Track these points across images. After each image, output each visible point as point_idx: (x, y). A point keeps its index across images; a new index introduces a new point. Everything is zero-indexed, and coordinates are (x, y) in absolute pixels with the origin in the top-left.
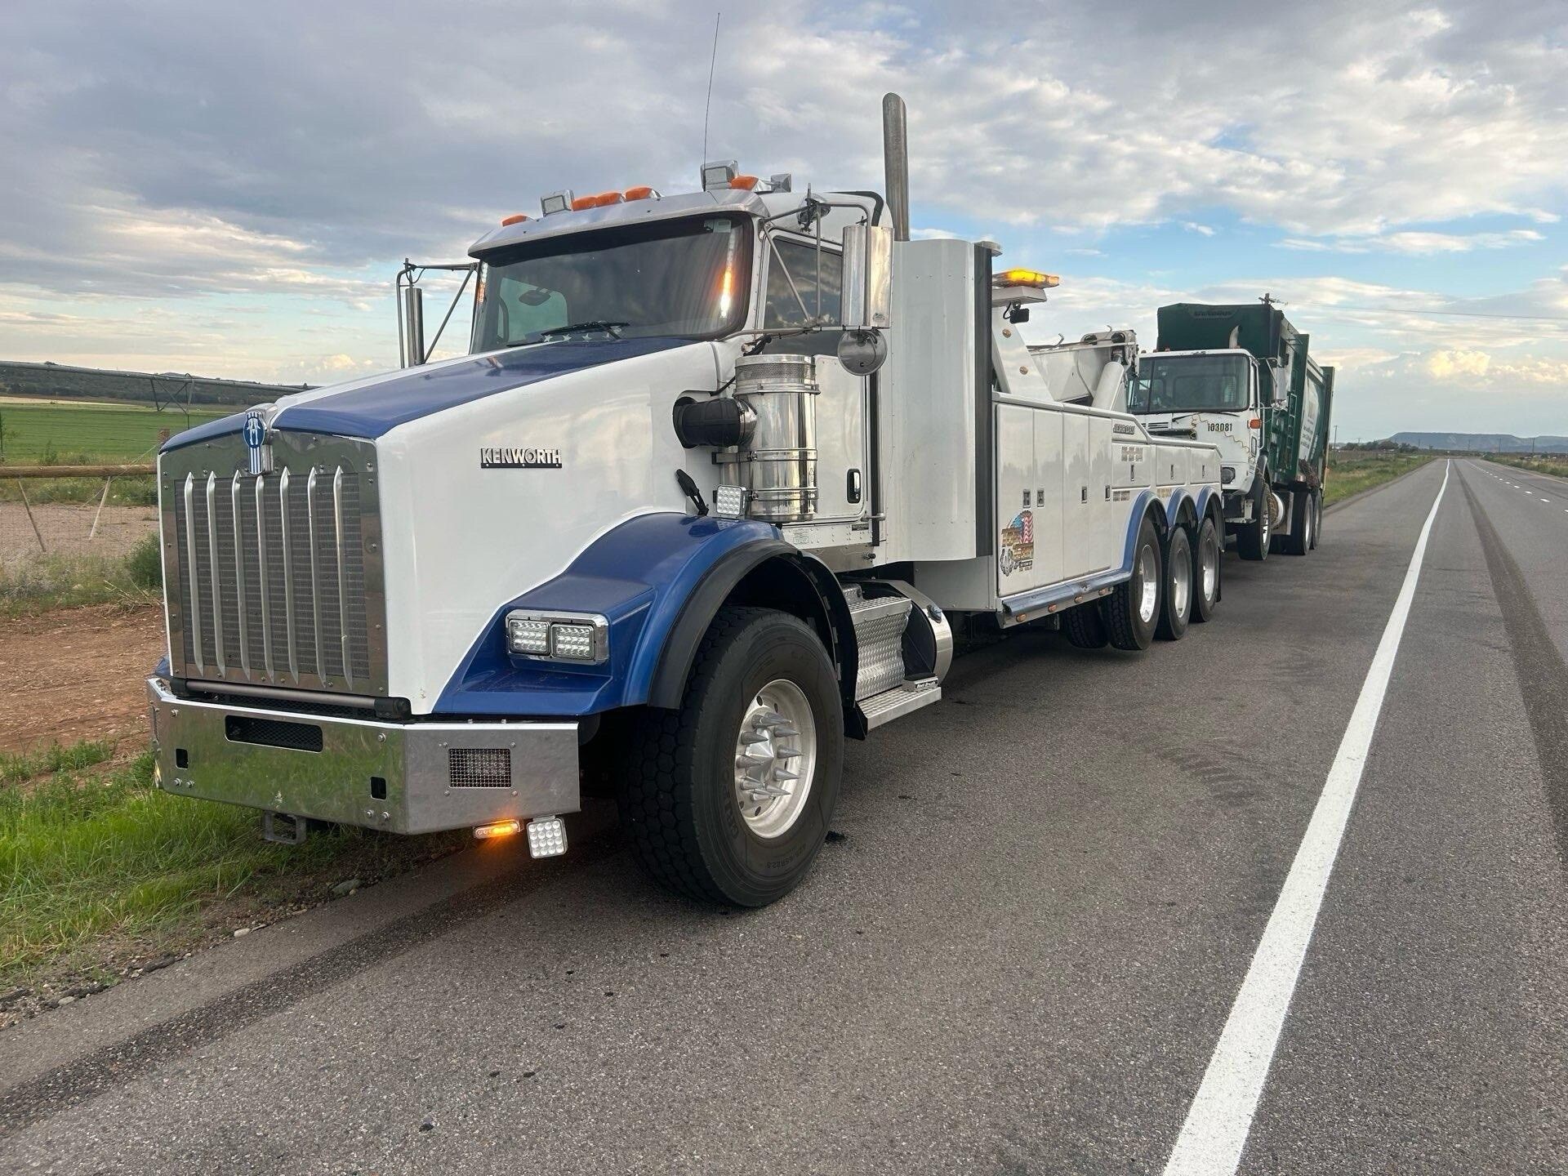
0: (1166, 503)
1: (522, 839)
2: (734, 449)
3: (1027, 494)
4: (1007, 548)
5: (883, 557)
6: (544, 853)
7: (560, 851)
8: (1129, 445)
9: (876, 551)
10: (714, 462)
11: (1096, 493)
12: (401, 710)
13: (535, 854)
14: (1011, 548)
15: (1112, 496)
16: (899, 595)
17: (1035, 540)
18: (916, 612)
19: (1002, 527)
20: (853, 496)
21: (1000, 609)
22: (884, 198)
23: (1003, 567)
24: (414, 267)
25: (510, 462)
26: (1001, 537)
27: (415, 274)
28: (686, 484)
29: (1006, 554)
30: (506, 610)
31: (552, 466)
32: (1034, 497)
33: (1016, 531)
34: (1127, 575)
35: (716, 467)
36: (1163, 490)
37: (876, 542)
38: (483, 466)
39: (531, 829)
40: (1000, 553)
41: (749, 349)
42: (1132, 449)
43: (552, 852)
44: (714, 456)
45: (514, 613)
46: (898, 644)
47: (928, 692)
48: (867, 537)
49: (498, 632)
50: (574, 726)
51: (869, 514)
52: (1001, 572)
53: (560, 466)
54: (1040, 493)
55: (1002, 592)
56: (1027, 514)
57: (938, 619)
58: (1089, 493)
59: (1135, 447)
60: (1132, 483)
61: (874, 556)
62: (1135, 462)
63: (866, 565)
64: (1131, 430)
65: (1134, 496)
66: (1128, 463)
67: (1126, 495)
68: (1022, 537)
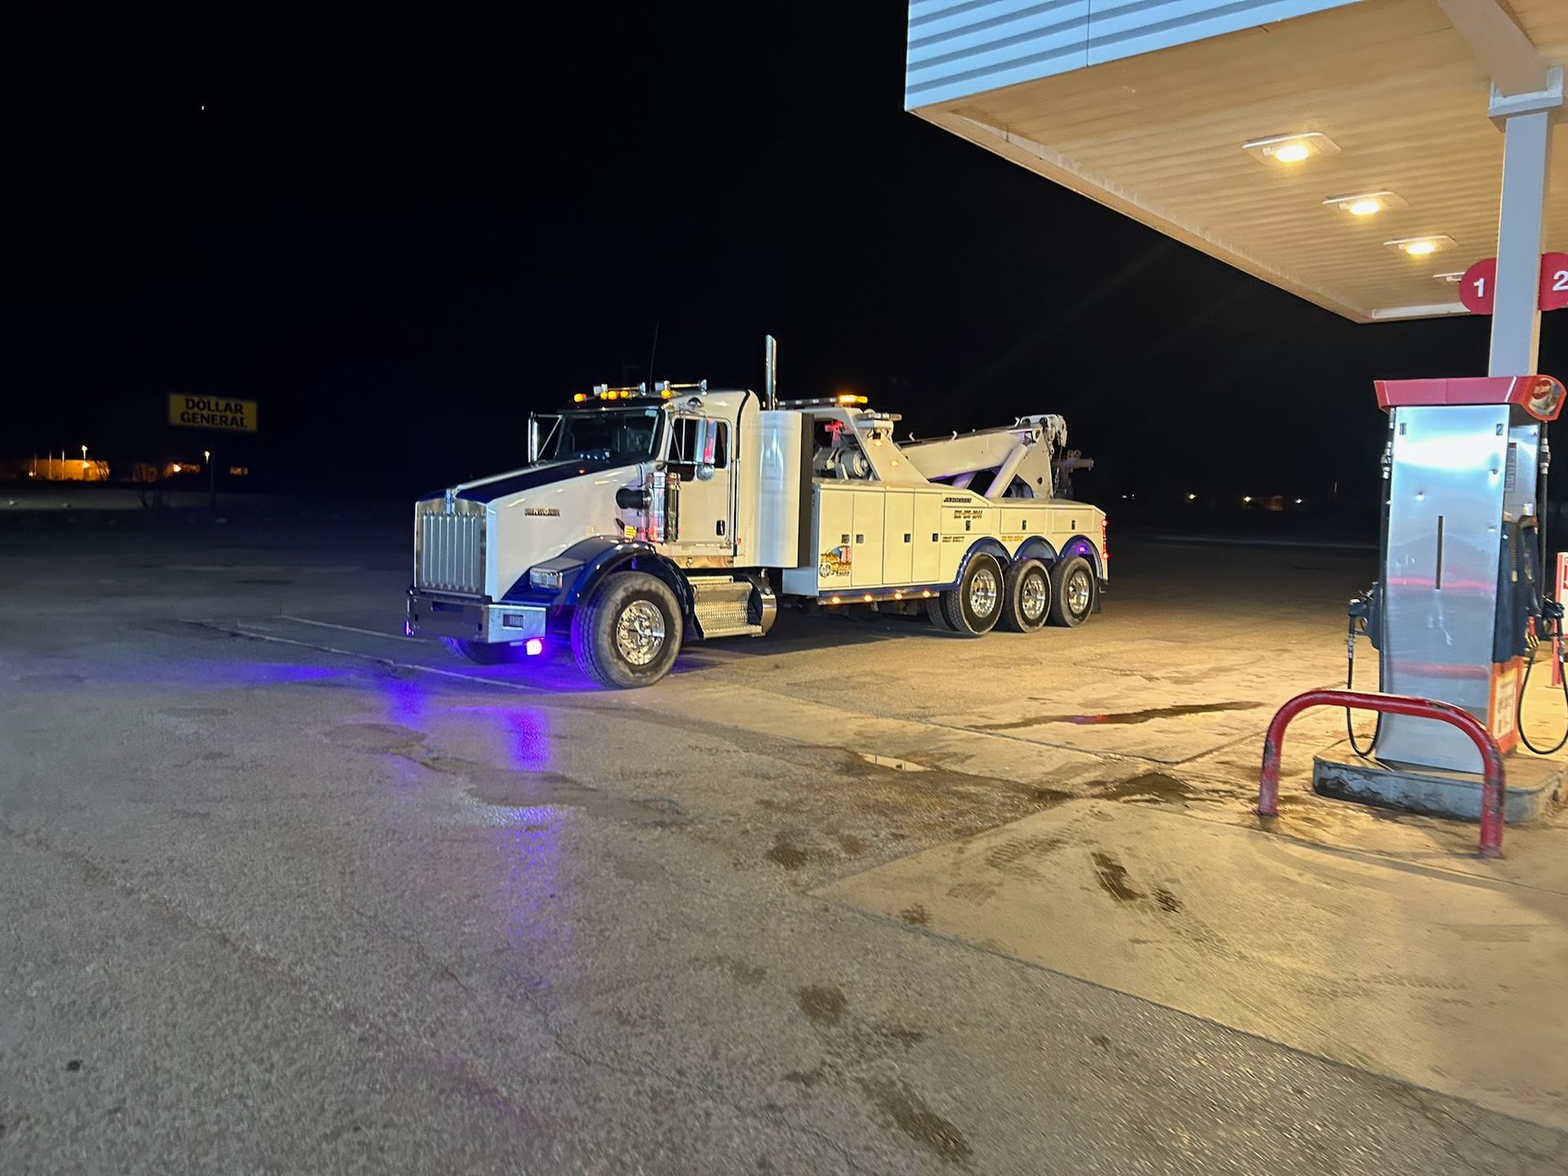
0: (1012, 545)
1: (524, 648)
3: (845, 538)
4: (824, 564)
5: (742, 563)
7: (538, 652)
8: (963, 510)
9: (735, 559)
10: (638, 515)
12: (489, 600)
13: (530, 653)
14: (829, 563)
15: (940, 538)
16: (747, 581)
17: (853, 561)
18: (757, 590)
19: (820, 552)
20: (719, 532)
21: (817, 596)
23: (821, 573)
25: (537, 513)
26: (820, 558)
28: (618, 523)
29: (824, 566)
30: (530, 569)
32: (852, 539)
33: (834, 555)
36: (1010, 538)
37: (735, 555)
39: (528, 644)
40: (819, 566)
41: (660, 467)
43: (535, 653)
44: (639, 512)
45: (533, 569)
46: (745, 604)
47: (756, 630)
48: (731, 552)
50: (546, 609)
52: (819, 575)
54: (859, 536)
55: (818, 586)
56: (846, 547)
57: (769, 595)
58: (912, 537)
59: (972, 510)
60: (968, 532)
61: (732, 562)
62: (971, 519)
63: (729, 566)
64: (969, 500)
65: (970, 540)
66: (963, 521)
67: (958, 539)
68: (840, 558)
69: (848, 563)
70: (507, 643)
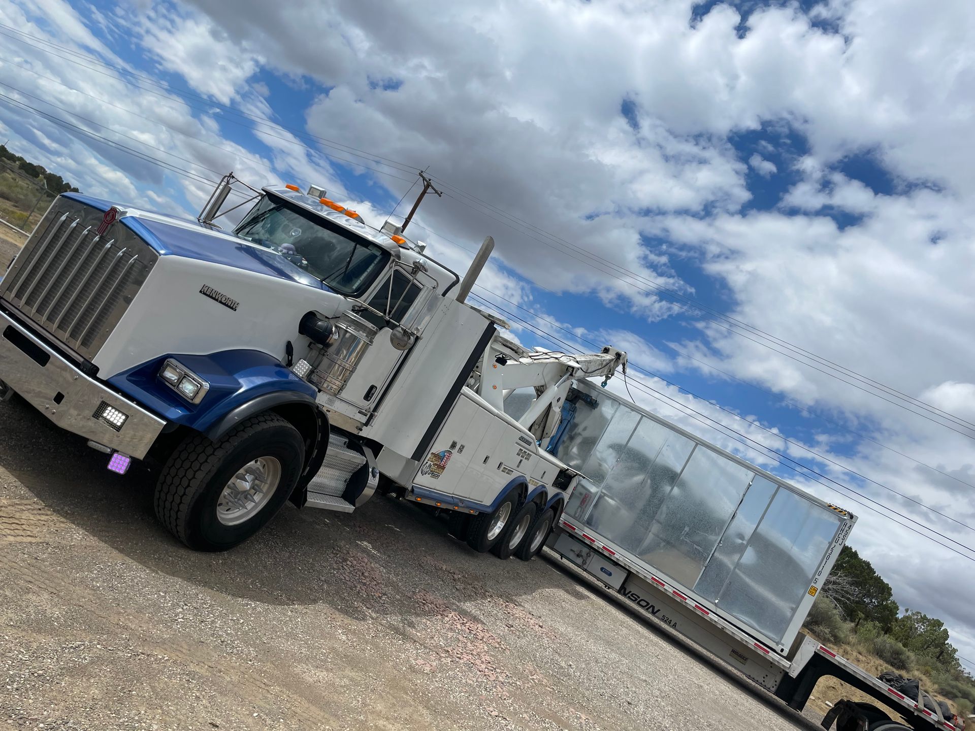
0: (531, 488)
1: (108, 457)
2: (321, 346)
3: (453, 445)
5: (366, 433)
6: (114, 469)
7: (122, 472)
8: (524, 450)
9: (364, 428)
10: (309, 346)
11: (493, 463)
12: (93, 371)
13: (109, 467)
14: (432, 463)
15: (503, 466)
16: (363, 454)
17: (447, 467)
18: (366, 466)
19: (433, 451)
20: (367, 397)
21: (410, 489)
22: (461, 280)
23: (422, 470)
24: (233, 177)
25: (214, 296)
26: (429, 455)
27: (232, 181)
28: (289, 348)
29: (427, 465)
30: (169, 356)
31: (232, 308)
32: (458, 447)
33: (439, 457)
34: (490, 510)
35: (308, 349)
36: (533, 481)
37: (367, 424)
38: (201, 292)
39: (115, 455)
40: (425, 463)
41: (357, 308)
42: (525, 452)
43: (117, 471)
44: (311, 343)
45: (172, 360)
46: (348, 476)
47: (349, 508)
48: (364, 419)
49: (159, 364)
50: (165, 423)
51: (372, 410)
52: (420, 472)
53: (235, 310)
54: (463, 447)
55: (415, 481)
56: (450, 453)
57: (374, 476)
58: (489, 461)
59: (528, 452)
60: (518, 469)
61: (361, 430)
62: (524, 459)
63: (355, 432)
64: (529, 443)
65: (515, 475)
66: (520, 458)
67: (509, 472)
68: (441, 461)
69: (443, 468)
70: (87, 440)
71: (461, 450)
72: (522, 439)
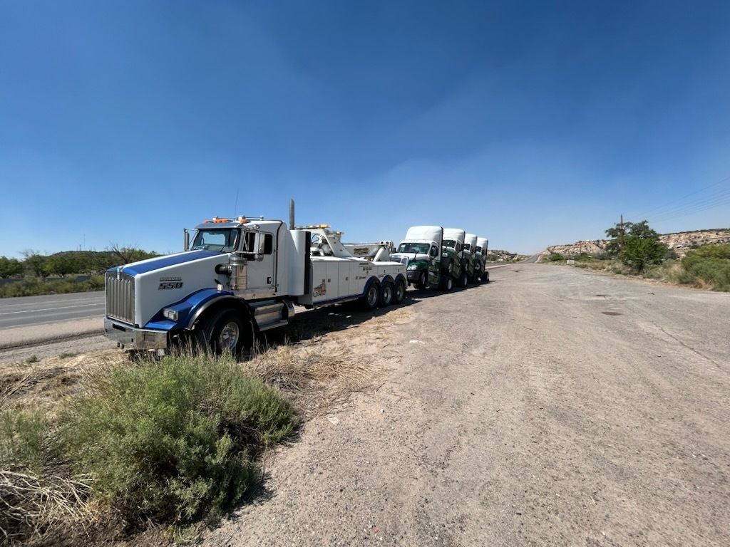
0: (380, 279)
2: (227, 276)
3: (324, 281)
4: (315, 292)
5: (278, 294)
11: (352, 278)
14: (317, 291)
17: (327, 289)
19: (314, 287)
20: (268, 282)
21: (312, 304)
26: (313, 290)
28: (217, 282)
32: (327, 281)
33: (319, 288)
34: (364, 295)
36: (380, 276)
37: (276, 291)
39: (158, 351)
40: (313, 293)
42: (367, 268)
45: (164, 309)
46: (281, 312)
48: (274, 290)
49: (161, 312)
50: (166, 332)
51: (274, 286)
55: (313, 301)
56: (324, 284)
58: (349, 278)
59: (369, 267)
60: (367, 275)
61: (275, 294)
62: (368, 271)
63: (273, 296)
64: (367, 264)
65: (368, 278)
66: (366, 271)
67: (364, 278)
68: (322, 289)
69: (325, 291)
71: (329, 281)
72: (361, 264)
